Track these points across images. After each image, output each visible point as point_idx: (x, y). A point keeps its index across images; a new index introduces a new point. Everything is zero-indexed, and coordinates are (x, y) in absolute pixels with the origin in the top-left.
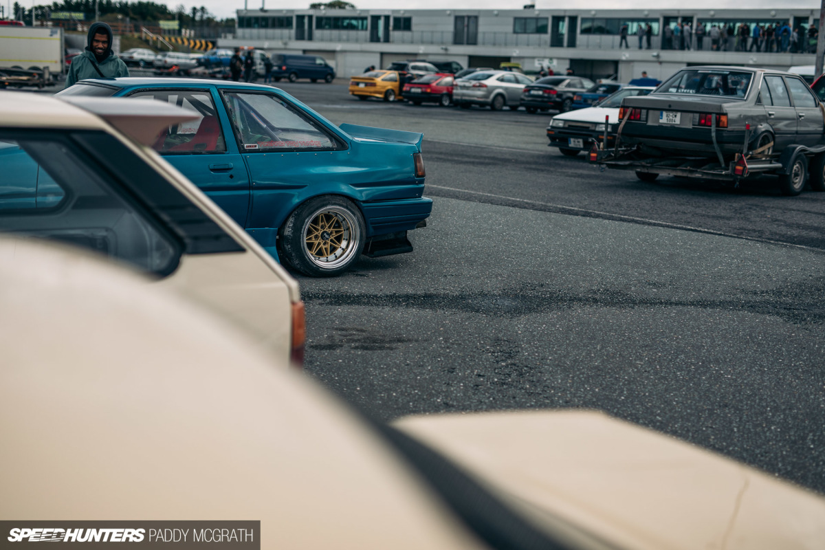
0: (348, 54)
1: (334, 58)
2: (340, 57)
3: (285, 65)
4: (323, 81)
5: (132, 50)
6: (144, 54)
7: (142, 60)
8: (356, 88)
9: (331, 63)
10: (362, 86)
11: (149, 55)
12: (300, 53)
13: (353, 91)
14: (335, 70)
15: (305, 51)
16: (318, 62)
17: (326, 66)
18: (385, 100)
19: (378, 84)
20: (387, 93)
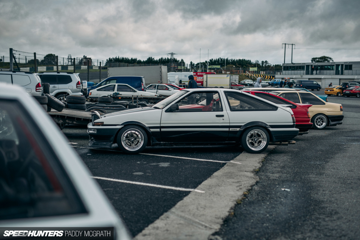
0: (326, 79)
1: (321, 81)
2: (323, 81)
3: (302, 84)
4: (316, 90)
5: (245, 80)
6: (249, 81)
7: (248, 83)
8: (327, 92)
9: (320, 83)
10: (329, 91)
11: (251, 82)
12: (308, 80)
13: (326, 93)
14: (321, 86)
15: (309, 79)
16: (314, 83)
17: (318, 84)
18: (337, 95)
19: (334, 90)
20: (338, 93)
